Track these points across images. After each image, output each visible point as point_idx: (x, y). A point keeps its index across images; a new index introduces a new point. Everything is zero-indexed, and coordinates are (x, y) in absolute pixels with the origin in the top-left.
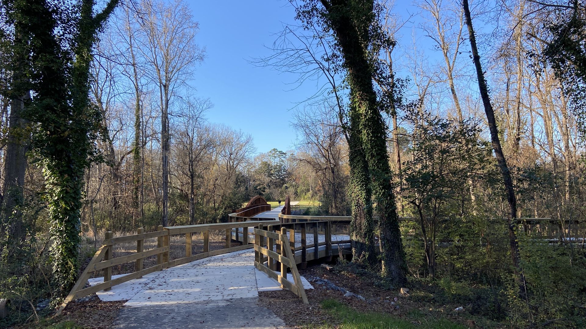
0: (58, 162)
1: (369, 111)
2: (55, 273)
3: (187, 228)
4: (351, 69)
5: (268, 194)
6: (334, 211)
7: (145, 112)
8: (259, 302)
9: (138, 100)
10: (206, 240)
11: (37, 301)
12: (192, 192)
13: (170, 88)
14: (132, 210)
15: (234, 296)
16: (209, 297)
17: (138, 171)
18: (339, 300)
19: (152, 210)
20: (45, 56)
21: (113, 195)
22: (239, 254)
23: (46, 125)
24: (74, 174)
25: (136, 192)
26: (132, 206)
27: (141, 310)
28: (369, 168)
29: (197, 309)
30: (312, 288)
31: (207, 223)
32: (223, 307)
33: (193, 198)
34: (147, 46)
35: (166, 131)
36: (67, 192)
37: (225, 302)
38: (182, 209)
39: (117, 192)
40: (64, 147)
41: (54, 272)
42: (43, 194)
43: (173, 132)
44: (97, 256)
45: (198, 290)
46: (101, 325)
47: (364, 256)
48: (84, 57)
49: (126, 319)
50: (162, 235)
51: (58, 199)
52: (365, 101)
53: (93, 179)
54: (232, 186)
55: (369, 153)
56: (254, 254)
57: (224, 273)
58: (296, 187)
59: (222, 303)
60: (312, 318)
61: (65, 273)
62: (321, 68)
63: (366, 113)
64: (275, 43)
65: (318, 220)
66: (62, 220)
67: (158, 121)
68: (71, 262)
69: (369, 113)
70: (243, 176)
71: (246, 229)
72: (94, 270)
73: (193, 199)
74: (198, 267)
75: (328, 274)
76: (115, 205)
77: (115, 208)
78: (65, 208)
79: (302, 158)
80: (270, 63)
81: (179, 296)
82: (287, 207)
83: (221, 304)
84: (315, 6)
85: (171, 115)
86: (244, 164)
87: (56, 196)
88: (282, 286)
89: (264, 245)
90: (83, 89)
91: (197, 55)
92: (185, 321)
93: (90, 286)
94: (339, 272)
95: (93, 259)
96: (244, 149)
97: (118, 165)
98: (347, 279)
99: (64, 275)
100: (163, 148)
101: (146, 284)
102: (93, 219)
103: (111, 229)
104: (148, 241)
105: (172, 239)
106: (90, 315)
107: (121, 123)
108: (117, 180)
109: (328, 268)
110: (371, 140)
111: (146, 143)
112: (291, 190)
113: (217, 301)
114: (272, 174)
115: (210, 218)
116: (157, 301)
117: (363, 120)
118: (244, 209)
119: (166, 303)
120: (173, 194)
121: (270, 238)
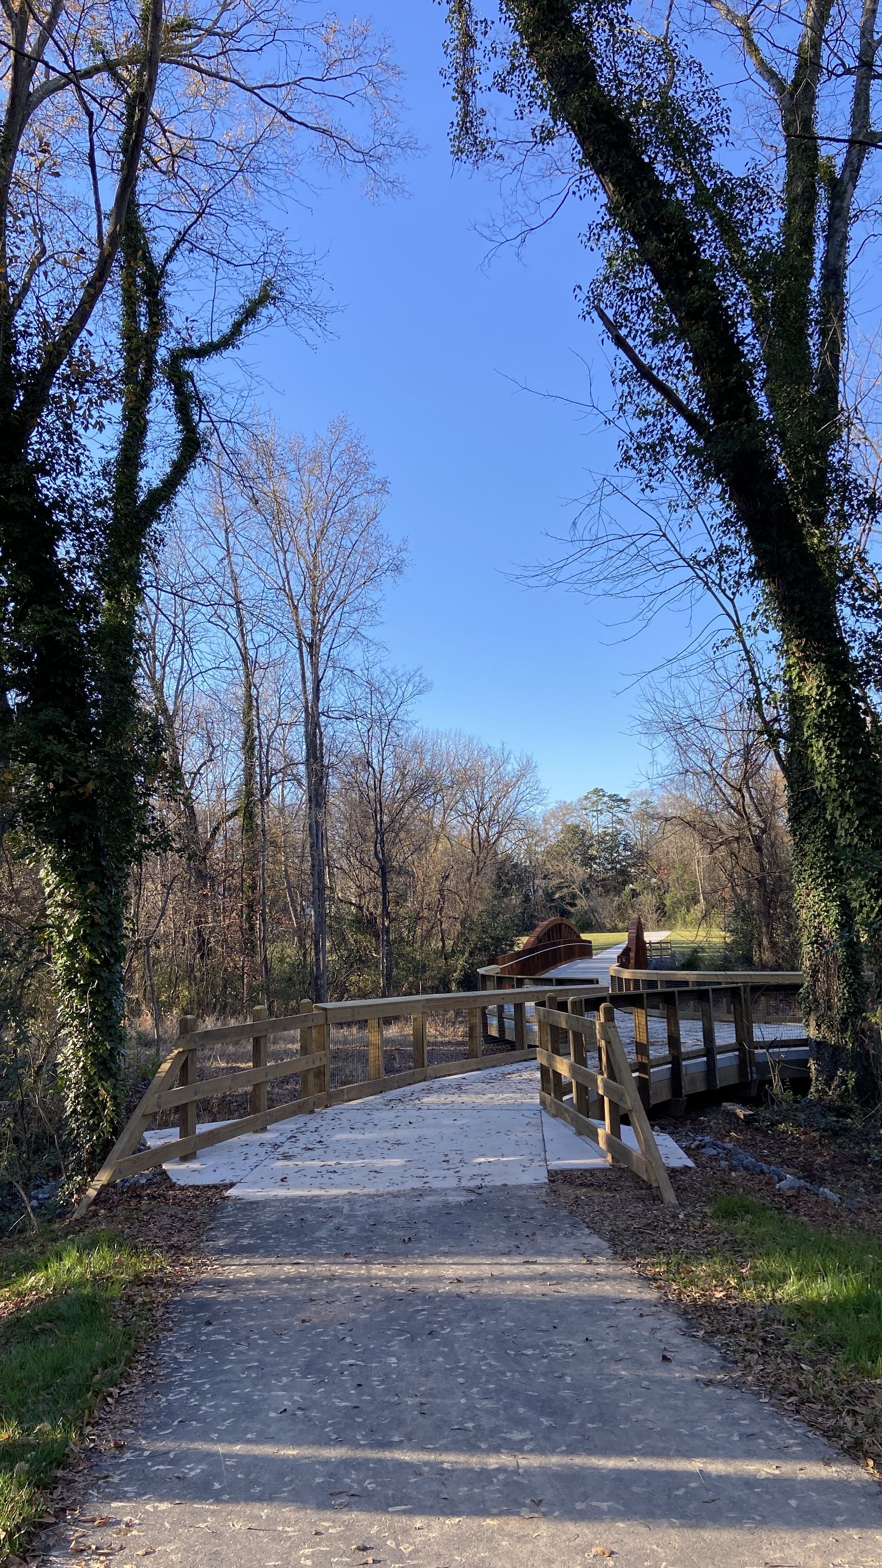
0: (74, 854)
1: (829, 688)
2: (70, 1116)
3: (369, 1006)
4: (774, 582)
5: (586, 912)
6: (767, 956)
7: (265, 711)
8: (548, 1195)
9: (249, 686)
10: (420, 1037)
11: (31, 1186)
12: (386, 913)
13: (324, 649)
14: (240, 959)
15: (487, 1179)
16: (425, 1180)
17: (252, 860)
18: (763, 1198)
19: (288, 960)
20: (41, 611)
21: (197, 923)
22: (504, 1075)
23: (46, 768)
24: (108, 879)
25: (248, 915)
26: (242, 952)
27: (265, 1207)
28: (836, 842)
29: (396, 1208)
30: (690, 1163)
31: (425, 991)
32: (459, 1206)
33: (388, 928)
34: (267, 549)
35: (315, 758)
36: (93, 924)
37: (464, 1193)
38: (361, 956)
39: (205, 916)
40: (85, 819)
41: (68, 1113)
42: (42, 929)
43: (333, 759)
44: (163, 1074)
45: (397, 1162)
46: (176, 1239)
47: (844, 1081)
48: (124, 604)
49: (231, 1228)
50: (310, 1024)
51: (74, 940)
52: (816, 662)
53: (149, 884)
54: (487, 893)
55: (834, 801)
56: (538, 1075)
57: (464, 1121)
58: (661, 890)
59: (458, 1195)
60: (684, 1240)
61: (92, 1116)
62: (701, 579)
63: (820, 695)
64: (574, 524)
65: (710, 983)
66: (83, 990)
67: (298, 733)
68: (105, 1090)
69: (829, 693)
70: (515, 866)
71: (519, 1008)
72: (157, 1110)
73: (387, 931)
74: (400, 1106)
75: (741, 1131)
76: (199, 949)
77: (202, 957)
78: (90, 961)
79: (671, 812)
80: (563, 575)
81: (353, 1175)
82: (633, 948)
83: (454, 1199)
84: (668, 430)
85: (329, 717)
86: (518, 835)
87: (70, 932)
88: (609, 1158)
89: (561, 1051)
90: (123, 671)
91: (386, 560)
92: (367, 1237)
93: (149, 1148)
94: (772, 1125)
95: (154, 1082)
96: (513, 794)
97: (205, 849)
98: (794, 1145)
99: (91, 1122)
100: (310, 800)
101: (276, 1146)
102: (152, 986)
103: (192, 1009)
104: (281, 1038)
105: (336, 1033)
106: (151, 1217)
107: (210, 743)
108: (205, 885)
109: (741, 1113)
110: (838, 766)
111: (269, 791)
112: (648, 900)
113: (444, 1191)
114: (593, 858)
115: (433, 978)
116: (301, 1186)
117: (812, 713)
118: (519, 954)
119: (322, 1192)
120: (338, 919)
121: (574, 1032)
